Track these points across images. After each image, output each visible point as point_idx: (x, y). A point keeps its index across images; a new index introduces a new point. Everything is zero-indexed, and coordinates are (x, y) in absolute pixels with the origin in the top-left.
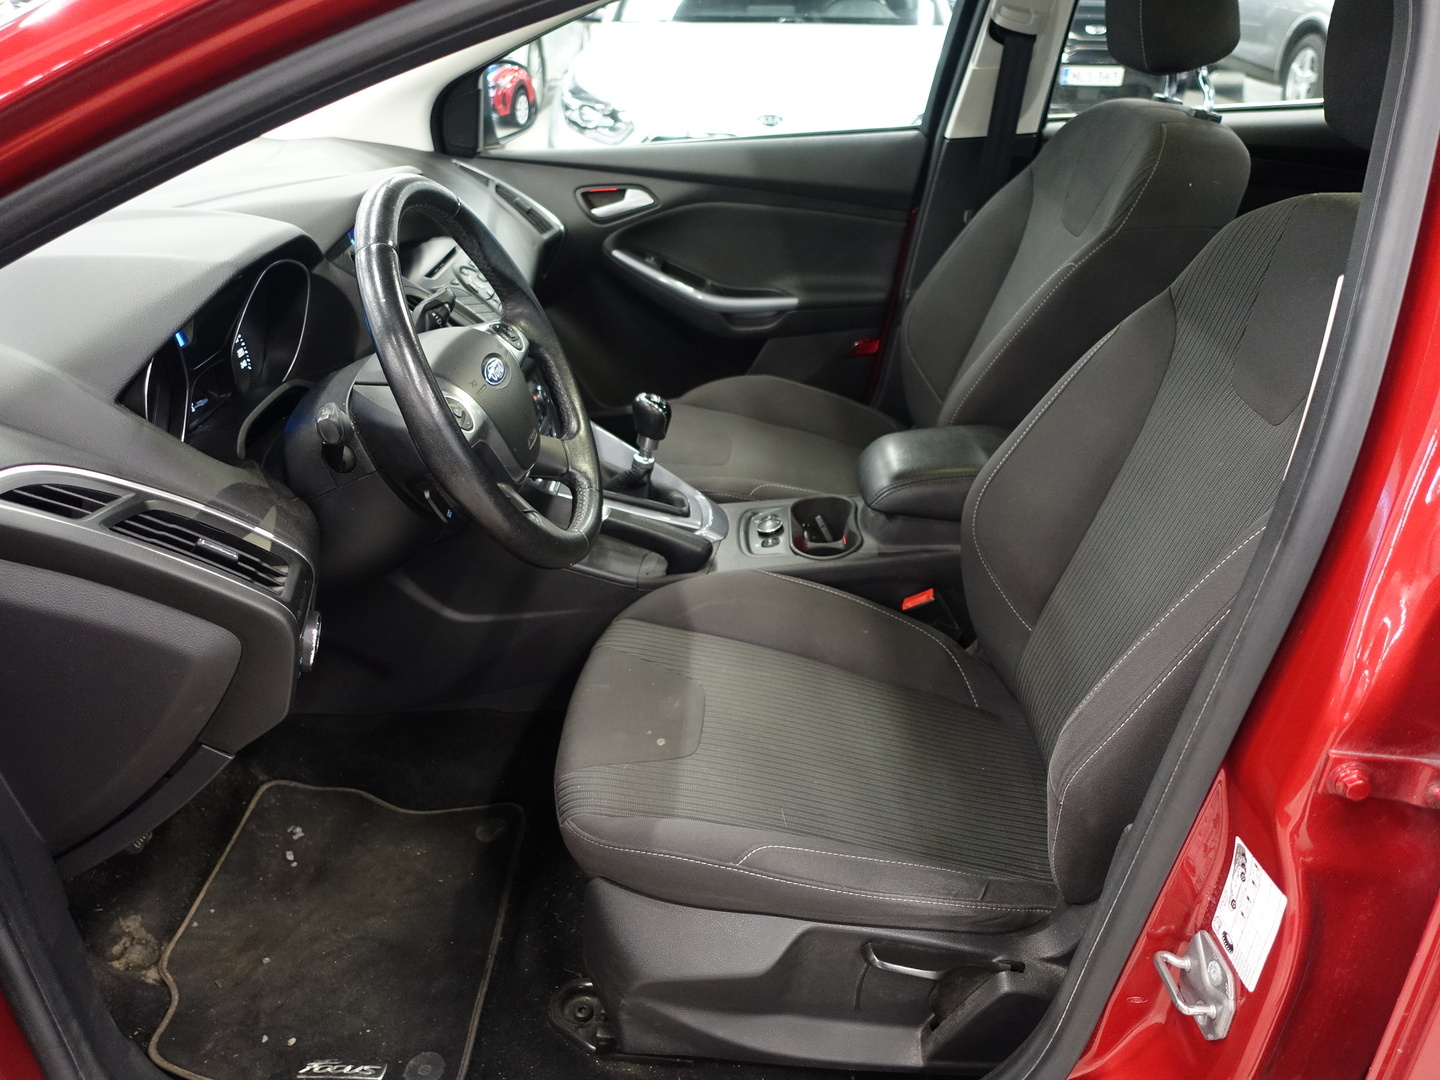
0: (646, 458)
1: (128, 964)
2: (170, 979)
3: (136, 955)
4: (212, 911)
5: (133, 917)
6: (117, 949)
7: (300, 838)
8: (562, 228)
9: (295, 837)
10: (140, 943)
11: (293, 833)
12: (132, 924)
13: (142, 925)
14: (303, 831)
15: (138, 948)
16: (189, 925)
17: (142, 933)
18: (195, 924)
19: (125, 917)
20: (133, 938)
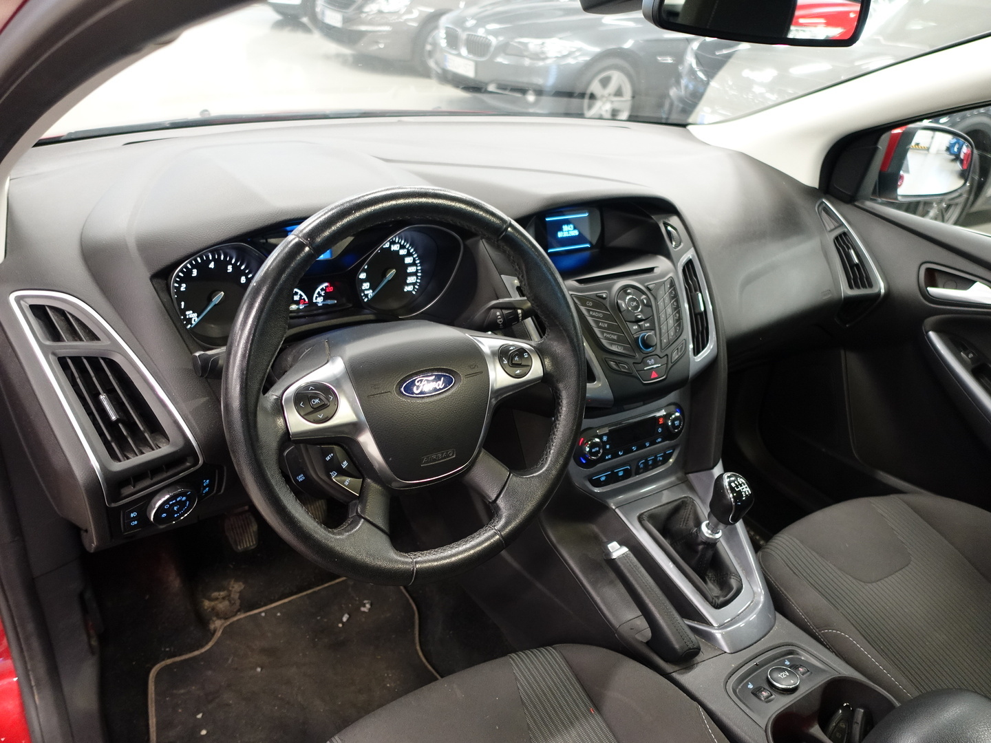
0: (710, 532)
1: (213, 609)
2: (218, 634)
3: (222, 606)
4: (279, 614)
5: (241, 583)
6: (215, 594)
7: (364, 612)
8: (883, 291)
9: (363, 609)
10: (230, 601)
11: (364, 606)
12: (237, 587)
13: (240, 592)
14: (370, 609)
15: (227, 603)
16: (261, 612)
17: (235, 596)
18: (263, 614)
19: (237, 580)
20: (229, 595)
